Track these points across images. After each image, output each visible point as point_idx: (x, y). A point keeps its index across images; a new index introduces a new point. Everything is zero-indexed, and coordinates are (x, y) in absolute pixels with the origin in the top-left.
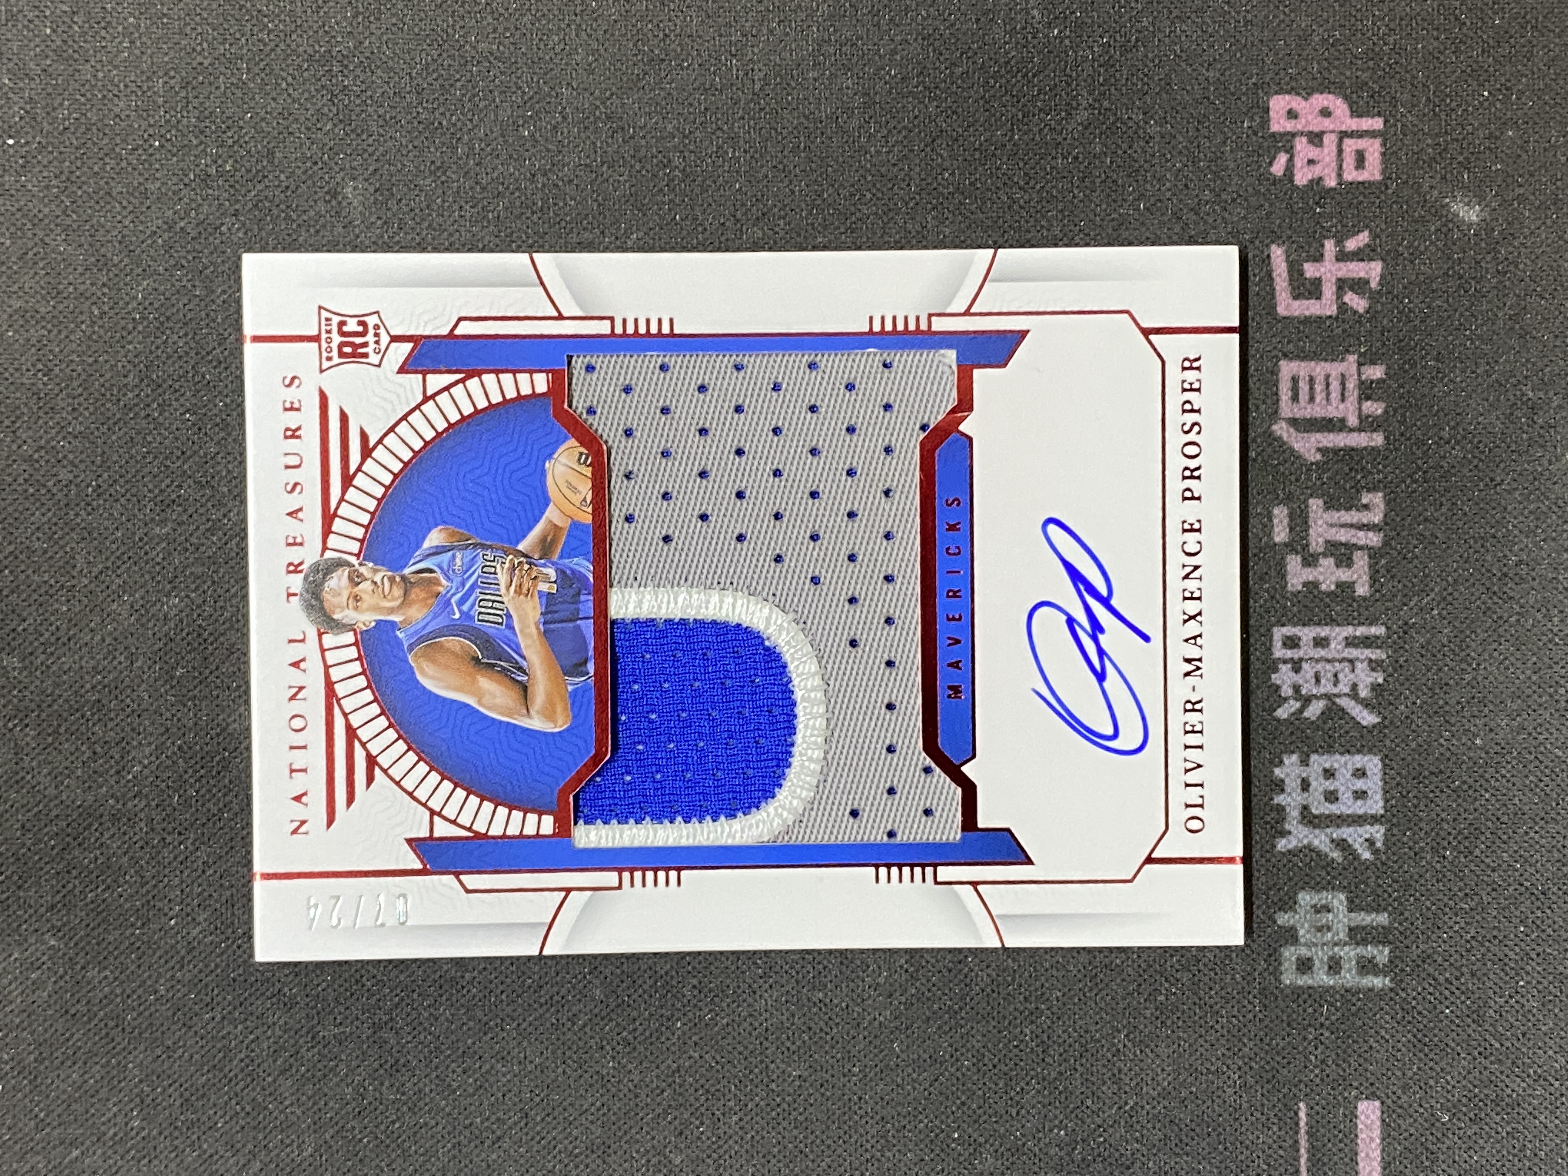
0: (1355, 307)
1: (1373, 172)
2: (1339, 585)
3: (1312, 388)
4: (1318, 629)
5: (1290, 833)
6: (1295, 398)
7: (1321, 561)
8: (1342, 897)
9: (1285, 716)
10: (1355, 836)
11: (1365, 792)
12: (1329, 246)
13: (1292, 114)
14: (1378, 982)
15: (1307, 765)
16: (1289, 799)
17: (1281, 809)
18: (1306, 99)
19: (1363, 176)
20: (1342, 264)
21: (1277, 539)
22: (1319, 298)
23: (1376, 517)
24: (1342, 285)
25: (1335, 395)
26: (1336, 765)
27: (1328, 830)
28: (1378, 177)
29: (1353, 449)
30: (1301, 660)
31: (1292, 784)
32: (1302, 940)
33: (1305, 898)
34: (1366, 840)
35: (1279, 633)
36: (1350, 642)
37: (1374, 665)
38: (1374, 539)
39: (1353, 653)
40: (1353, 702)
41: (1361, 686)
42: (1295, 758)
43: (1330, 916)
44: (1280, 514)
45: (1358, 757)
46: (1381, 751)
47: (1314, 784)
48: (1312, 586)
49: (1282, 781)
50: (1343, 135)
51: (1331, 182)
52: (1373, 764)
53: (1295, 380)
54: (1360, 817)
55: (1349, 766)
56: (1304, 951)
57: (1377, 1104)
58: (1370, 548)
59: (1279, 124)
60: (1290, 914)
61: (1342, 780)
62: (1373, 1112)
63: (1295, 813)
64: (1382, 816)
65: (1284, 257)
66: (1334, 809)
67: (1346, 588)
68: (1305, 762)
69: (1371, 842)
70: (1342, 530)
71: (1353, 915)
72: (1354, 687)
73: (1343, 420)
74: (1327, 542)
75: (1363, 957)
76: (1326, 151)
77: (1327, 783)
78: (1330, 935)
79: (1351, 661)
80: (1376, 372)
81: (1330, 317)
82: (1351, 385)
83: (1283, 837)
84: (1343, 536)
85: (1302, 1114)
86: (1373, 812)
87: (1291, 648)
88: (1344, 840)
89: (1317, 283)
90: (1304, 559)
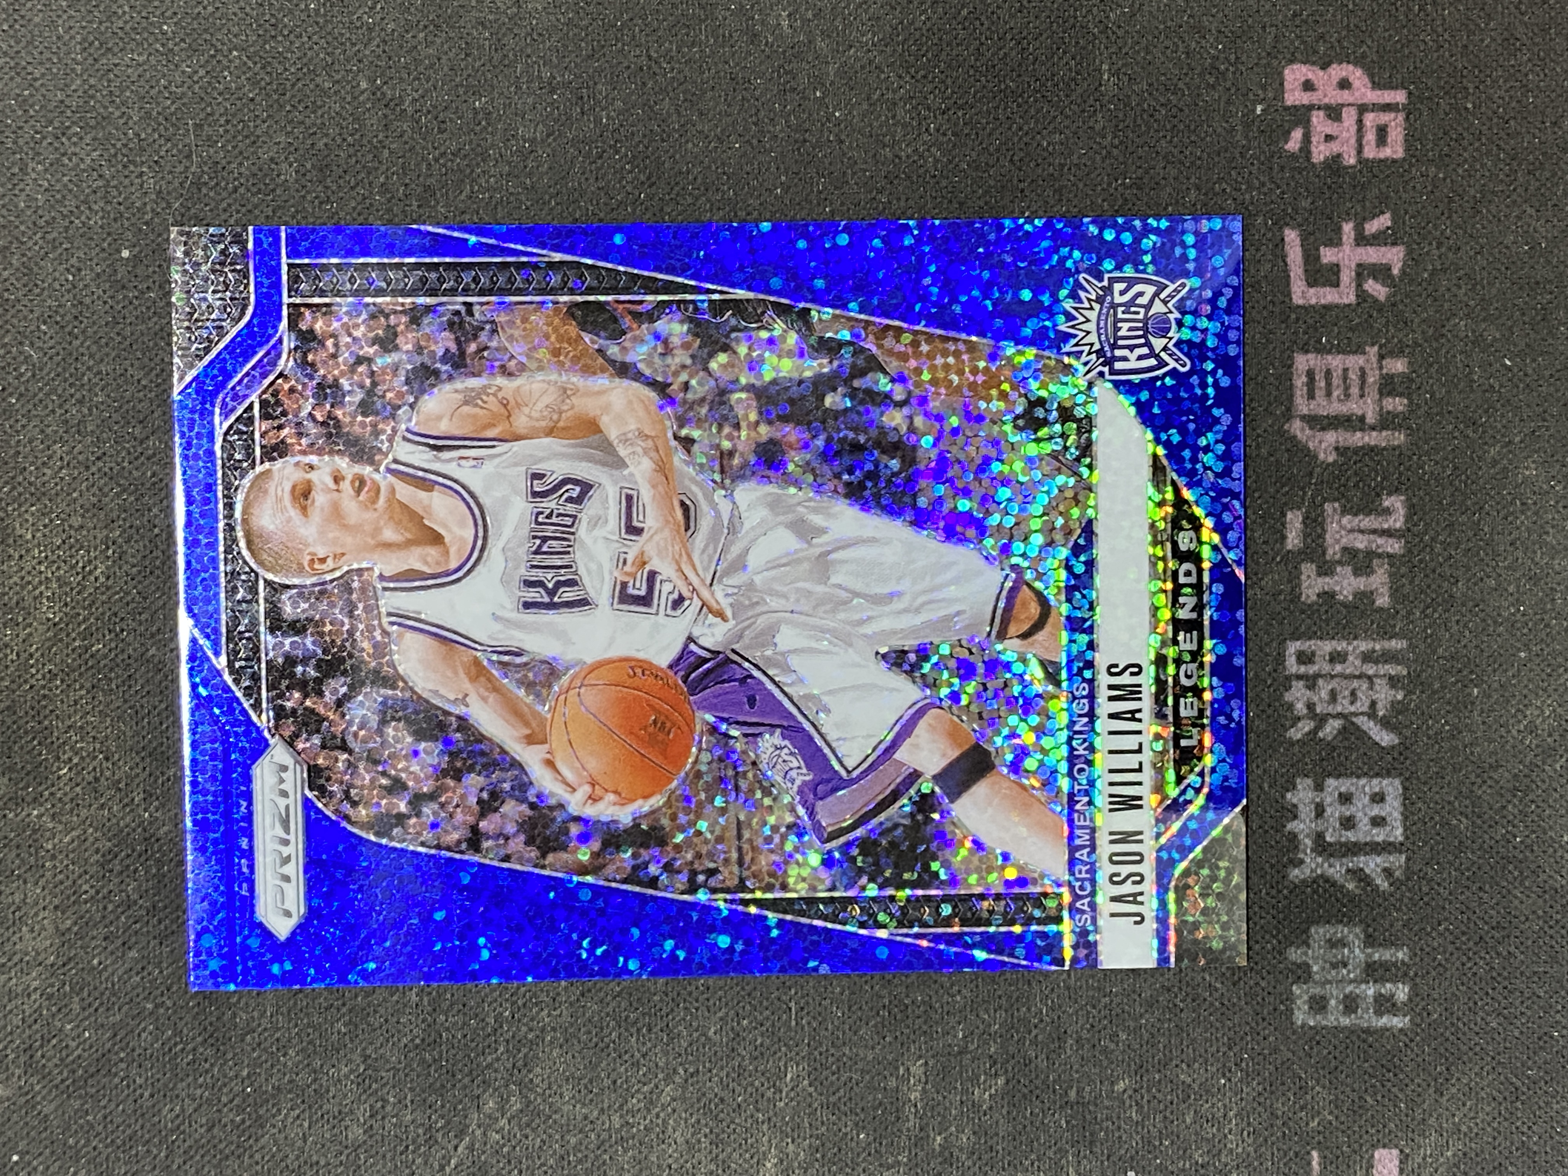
0: (1375, 294)
1: (1395, 150)
2: (1357, 594)
3: (1329, 384)
4: (1334, 643)
5: (1302, 862)
6: (1311, 396)
7: (1339, 569)
8: (1358, 930)
9: (1299, 736)
10: (1372, 864)
11: (1384, 819)
12: (1348, 228)
13: (1308, 86)
14: (1398, 1022)
15: (1322, 790)
16: (1302, 826)
17: (1293, 837)
18: (1323, 68)
19: (1387, 152)
20: (1361, 250)
21: (1289, 547)
22: (1337, 285)
23: (1397, 521)
24: (1363, 271)
25: (1355, 391)
26: (1353, 789)
27: (1344, 860)
28: (1400, 154)
29: (1372, 449)
30: (1317, 676)
31: (1306, 812)
32: (1317, 977)
33: (1319, 933)
34: (1385, 870)
35: (1293, 648)
36: (1367, 657)
37: (1393, 682)
38: (1394, 546)
39: (1370, 669)
40: (1372, 724)
41: (1380, 705)
42: (1309, 781)
43: (1346, 951)
44: (1294, 520)
45: (1375, 781)
46: (1401, 774)
47: (1329, 810)
48: (1328, 596)
49: (1295, 806)
50: (1363, 109)
51: (1351, 160)
52: (1392, 787)
53: (1310, 374)
54: (1378, 844)
55: (1367, 789)
56: (1317, 990)
57: (1395, 1152)
58: (1389, 556)
59: (1294, 97)
60: (1305, 949)
61: (1360, 805)
62: (1391, 1161)
63: (1308, 842)
64: (1402, 844)
65: (1298, 242)
66: (1351, 836)
67: (1365, 597)
68: (1319, 787)
69: (1388, 872)
70: (1360, 536)
71: (1369, 950)
72: (1373, 704)
73: (1362, 419)
74: (1345, 549)
75: (1381, 995)
76: (1346, 124)
77: (1343, 808)
78: (1345, 971)
79: (1370, 678)
80: (1398, 366)
81: (1349, 305)
82: (1371, 380)
83: (1295, 866)
84: (1361, 543)
85: (1315, 1163)
86: (1392, 839)
87: (1304, 663)
88: (1362, 870)
89: (1335, 269)
90: (1319, 567)
